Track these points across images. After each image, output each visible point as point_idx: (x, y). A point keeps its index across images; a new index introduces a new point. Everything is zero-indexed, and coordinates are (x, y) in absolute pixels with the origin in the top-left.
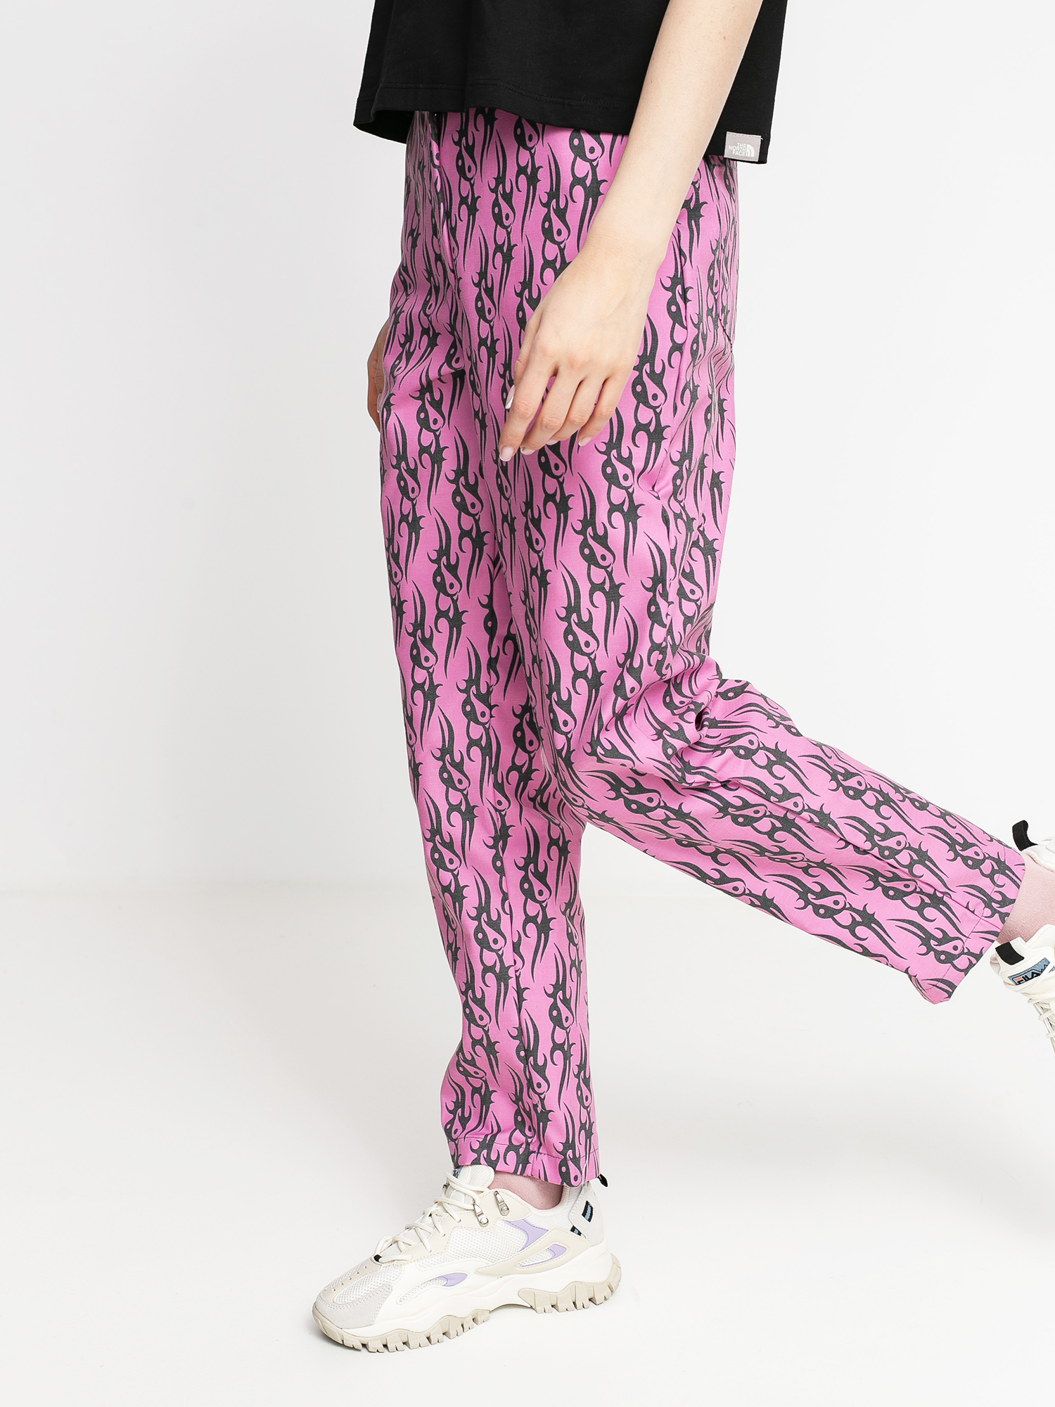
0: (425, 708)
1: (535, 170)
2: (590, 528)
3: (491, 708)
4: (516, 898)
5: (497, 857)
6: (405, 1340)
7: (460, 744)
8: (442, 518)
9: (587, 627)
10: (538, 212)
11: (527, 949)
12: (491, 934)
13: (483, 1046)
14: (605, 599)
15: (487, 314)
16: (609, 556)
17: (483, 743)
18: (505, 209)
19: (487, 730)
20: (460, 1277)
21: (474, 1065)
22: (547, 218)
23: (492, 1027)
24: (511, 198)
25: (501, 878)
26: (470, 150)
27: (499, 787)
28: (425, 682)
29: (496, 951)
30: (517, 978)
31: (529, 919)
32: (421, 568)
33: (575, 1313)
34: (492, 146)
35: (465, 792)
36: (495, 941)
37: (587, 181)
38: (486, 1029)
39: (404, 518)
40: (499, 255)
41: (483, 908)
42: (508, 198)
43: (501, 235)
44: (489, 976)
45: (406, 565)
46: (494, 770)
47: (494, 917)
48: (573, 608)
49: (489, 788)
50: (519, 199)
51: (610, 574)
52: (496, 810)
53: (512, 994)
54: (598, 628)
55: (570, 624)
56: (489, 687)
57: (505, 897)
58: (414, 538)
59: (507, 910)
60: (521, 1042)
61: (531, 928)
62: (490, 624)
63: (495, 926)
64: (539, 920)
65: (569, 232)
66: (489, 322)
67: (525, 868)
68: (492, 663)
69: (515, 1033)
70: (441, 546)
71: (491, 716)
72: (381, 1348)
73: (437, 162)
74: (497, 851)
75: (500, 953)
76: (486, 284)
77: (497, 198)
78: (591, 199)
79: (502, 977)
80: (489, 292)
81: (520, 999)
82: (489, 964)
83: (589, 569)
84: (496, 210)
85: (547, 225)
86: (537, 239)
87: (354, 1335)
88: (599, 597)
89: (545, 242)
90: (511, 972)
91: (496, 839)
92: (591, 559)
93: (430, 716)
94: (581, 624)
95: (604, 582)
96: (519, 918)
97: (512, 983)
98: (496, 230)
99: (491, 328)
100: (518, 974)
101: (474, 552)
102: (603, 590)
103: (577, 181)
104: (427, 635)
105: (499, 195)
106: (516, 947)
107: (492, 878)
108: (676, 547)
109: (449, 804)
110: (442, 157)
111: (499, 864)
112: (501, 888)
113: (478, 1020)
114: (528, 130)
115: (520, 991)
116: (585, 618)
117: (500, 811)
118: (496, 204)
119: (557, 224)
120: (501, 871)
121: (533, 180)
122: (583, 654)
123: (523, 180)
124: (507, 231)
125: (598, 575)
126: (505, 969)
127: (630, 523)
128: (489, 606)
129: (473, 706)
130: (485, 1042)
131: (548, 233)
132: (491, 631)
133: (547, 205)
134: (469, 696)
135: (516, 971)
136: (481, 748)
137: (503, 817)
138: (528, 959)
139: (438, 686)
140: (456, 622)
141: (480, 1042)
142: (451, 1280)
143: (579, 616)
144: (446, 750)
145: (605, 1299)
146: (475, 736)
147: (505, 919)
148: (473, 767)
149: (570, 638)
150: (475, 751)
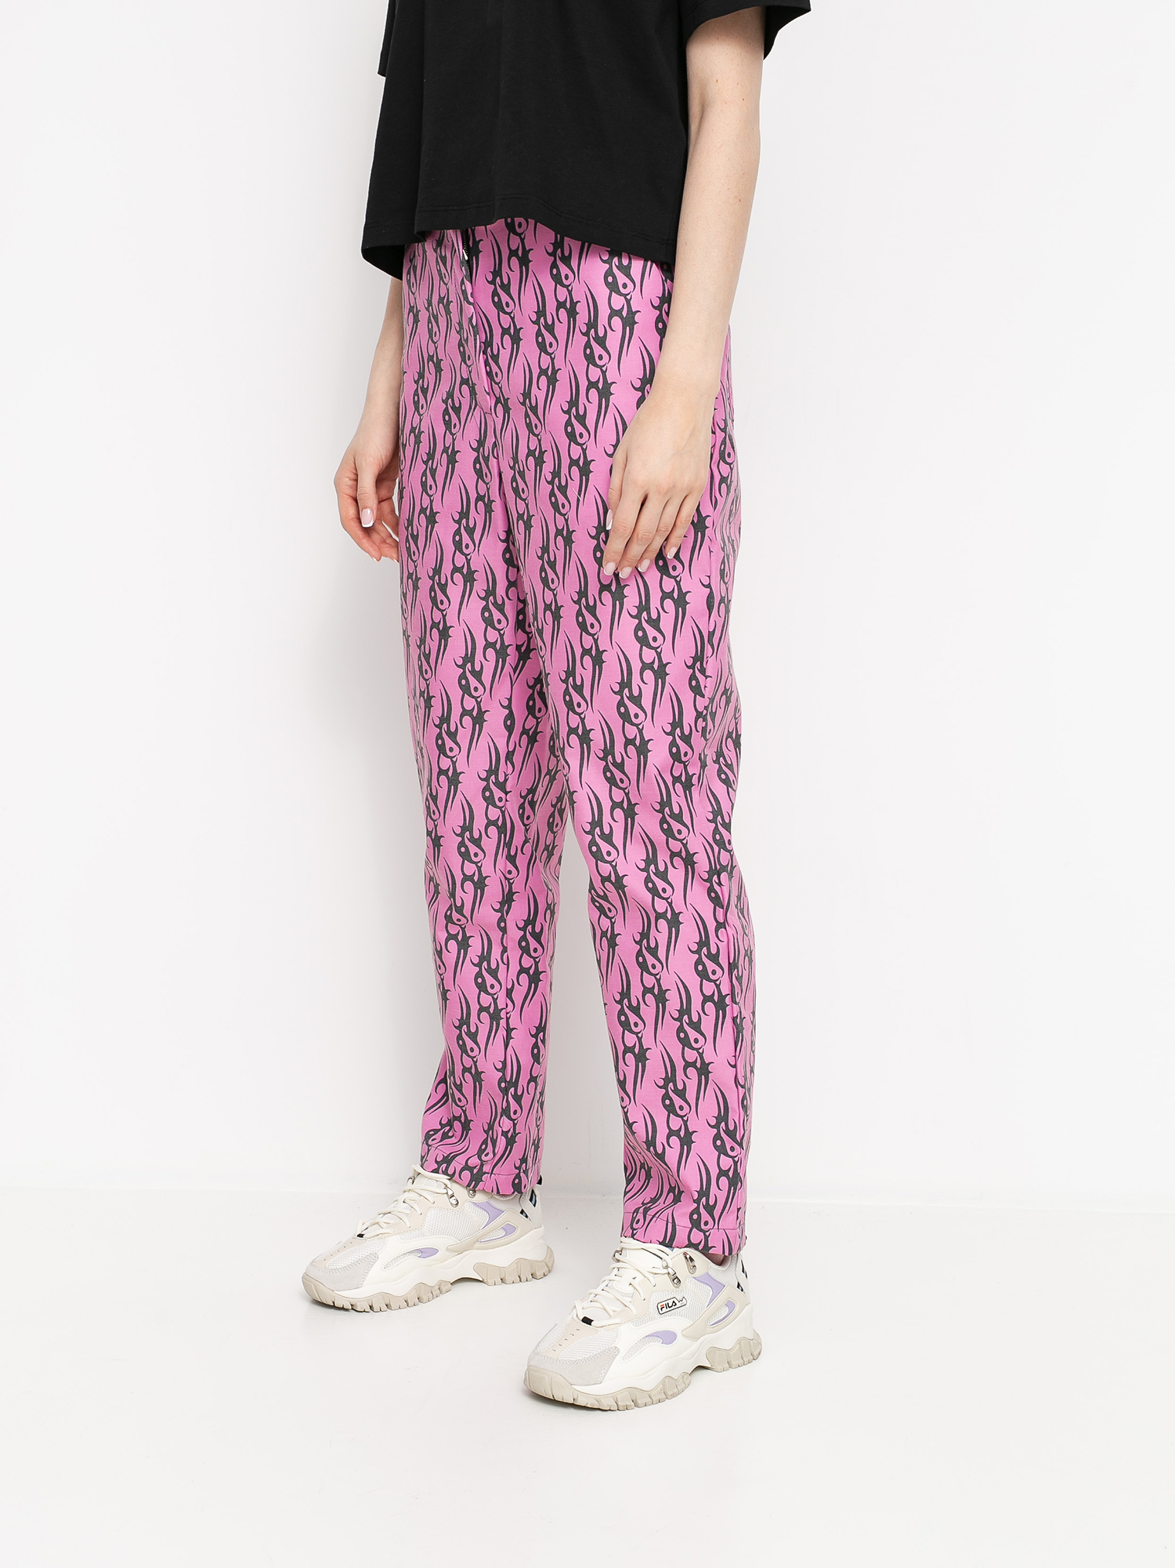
0: (449, 791)
1: (574, 304)
2: (645, 612)
3: (506, 793)
4: (514, 953)
5: (502, 919)
6: (387, 1303)
7: (479, 823)
8: (469, 630)
9: (637, 700)
10: (579, 341)
11: (518, 995)
12: (490, 980)
13: (471, 1073)
14: (653, 677)
15: (534, 429)
16: (660, 638)
17: (500, 823)
18: (548, 338)
19: (503, 813)
20: (434, 1251)
21: (460, 1091)
22: (588, 345)
23: (480, 1058)
24: (554, 329)
25: (503, 935)
26: (506, 288)
27: (512, 859)
28: (449, 769)
29: (492, 995)
30: (508, 1019)
31: (523, 970)
32: (448, 672)
33: (518, 1285)
34: (529, 284)
35: (479, 864)
36: (492, 987)
37: (623, 313)
38: (475, 1059)
39: (435, 625)
40: (543, 378)
41: (485, 957)
42: (550, 329)
43: (546, 361)
44: (484, 1015)
45: (436, 666)
46: (508, 845)
47: (493, 966)
48: (625, 684)
49: (502, 860)
50: (561, 330)
51: (659, 655)
52: (506, 878)
53: (502, 1032)
54: (646, 702)
55: (622, 698)
56: (506, 775)
57: (505, 950)
58: (443, 644)
59: (505, 961)
60: (504, 1074)
61: (524, 978)
62: (509, 723)
63: (494, 973)
64: (531, 972)
65: (610, 357)
66: (537, 436)
67: (524, 929)
68: (510, 756)
69: (500, 1066)
70: (467, 654)
71: (507, 801)
72: (368, 1309)
73: (471, 300)
74: (503, 914)
75: (495, 996)
76: (530, 404)
77: (539, 329)
78: (628, 328)
79: (495, 1017)
80: (534, 409)
81: (508, 1037)
82: (485, 1005)
83: (641, 650)
84: (540, 339)
85: (588, 351)
86: (581, 365)
87: (343, 1297)
88: (649, 675)
89: (588, 366)
90: (503, 1014)
91: (502, 903)
92: (643, 641)
93: (453, 798)
94: (631, 698)
95: (653, 662)
96: (514, 968)
97: (503, 1022)
98: (540, 357)
99: (539, 441)
100: (508, 1016)
101: (497, 662)
102: (652, 669)
103: (614, 313)
104: (453, 729)
105: (542, 326)
106: (509, 993)
107: (496, 935)
108: (714, 630)
109: (464, 874)
110: (476, 295)
111: (502, 924)
112: (502, 943)
113: (469, 1051)
114: (564, 270)
115: (509, 1030)
116: (636, 693)
117: (508, 880)
118: (539, 333)
119: (598, 350)
120: (504, 930)
121: (572, 313)
122: (633, 724)
123: (563, 313)
124: (551, 357)
125: (649, 655)
126: (497, 1011)
127: (680, 609)
128: (509, 707)
129: (491, 792)
130: (473, 1071)
131: (590, 359)
132: (510, 729)
133: (586, 334)
134: (488, 784)
135: (507, 1013)
136: (498, 827)
137: (510, 885)
138: (518, 1003)
139: (461, 773)
140: (479, 719)
141: (469, 1070)
142: (425, 1253)
143: (630, 691)
144: (467, 827)
145: (544, 1275)
146: (492, 817)
147: (502, 967)
148: (490, 843)
149: (622, 710)
150: (493, 830)
